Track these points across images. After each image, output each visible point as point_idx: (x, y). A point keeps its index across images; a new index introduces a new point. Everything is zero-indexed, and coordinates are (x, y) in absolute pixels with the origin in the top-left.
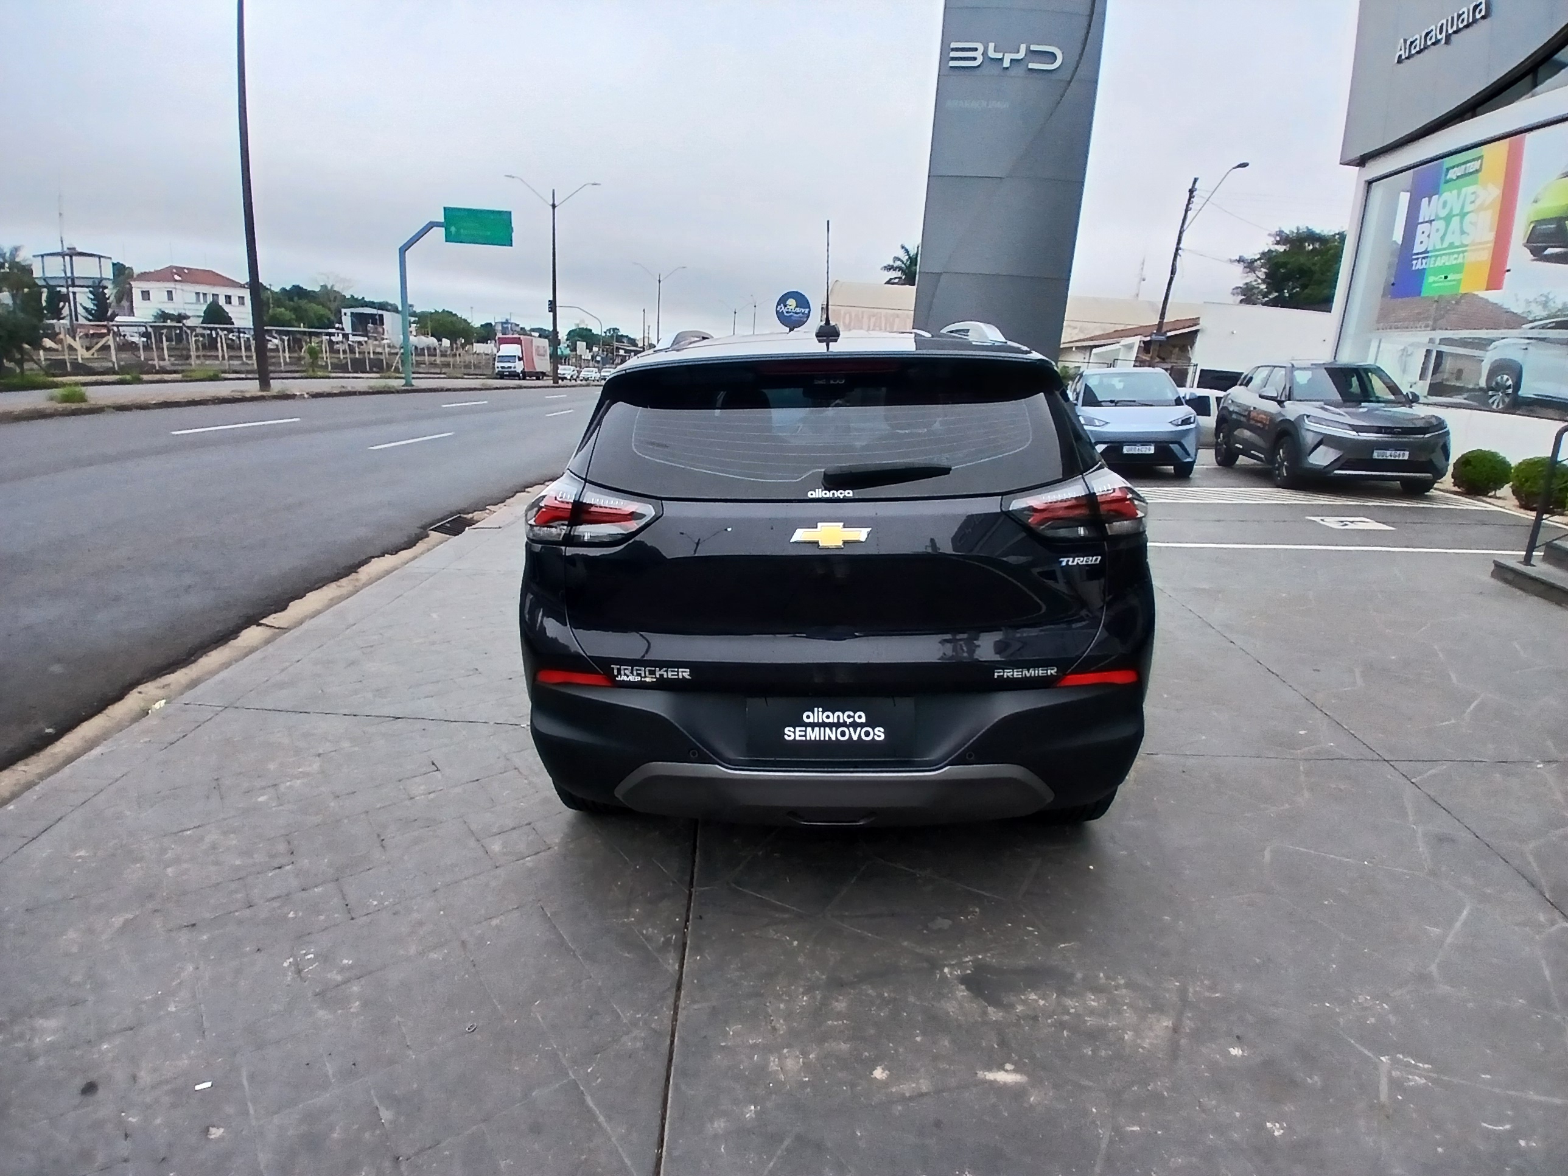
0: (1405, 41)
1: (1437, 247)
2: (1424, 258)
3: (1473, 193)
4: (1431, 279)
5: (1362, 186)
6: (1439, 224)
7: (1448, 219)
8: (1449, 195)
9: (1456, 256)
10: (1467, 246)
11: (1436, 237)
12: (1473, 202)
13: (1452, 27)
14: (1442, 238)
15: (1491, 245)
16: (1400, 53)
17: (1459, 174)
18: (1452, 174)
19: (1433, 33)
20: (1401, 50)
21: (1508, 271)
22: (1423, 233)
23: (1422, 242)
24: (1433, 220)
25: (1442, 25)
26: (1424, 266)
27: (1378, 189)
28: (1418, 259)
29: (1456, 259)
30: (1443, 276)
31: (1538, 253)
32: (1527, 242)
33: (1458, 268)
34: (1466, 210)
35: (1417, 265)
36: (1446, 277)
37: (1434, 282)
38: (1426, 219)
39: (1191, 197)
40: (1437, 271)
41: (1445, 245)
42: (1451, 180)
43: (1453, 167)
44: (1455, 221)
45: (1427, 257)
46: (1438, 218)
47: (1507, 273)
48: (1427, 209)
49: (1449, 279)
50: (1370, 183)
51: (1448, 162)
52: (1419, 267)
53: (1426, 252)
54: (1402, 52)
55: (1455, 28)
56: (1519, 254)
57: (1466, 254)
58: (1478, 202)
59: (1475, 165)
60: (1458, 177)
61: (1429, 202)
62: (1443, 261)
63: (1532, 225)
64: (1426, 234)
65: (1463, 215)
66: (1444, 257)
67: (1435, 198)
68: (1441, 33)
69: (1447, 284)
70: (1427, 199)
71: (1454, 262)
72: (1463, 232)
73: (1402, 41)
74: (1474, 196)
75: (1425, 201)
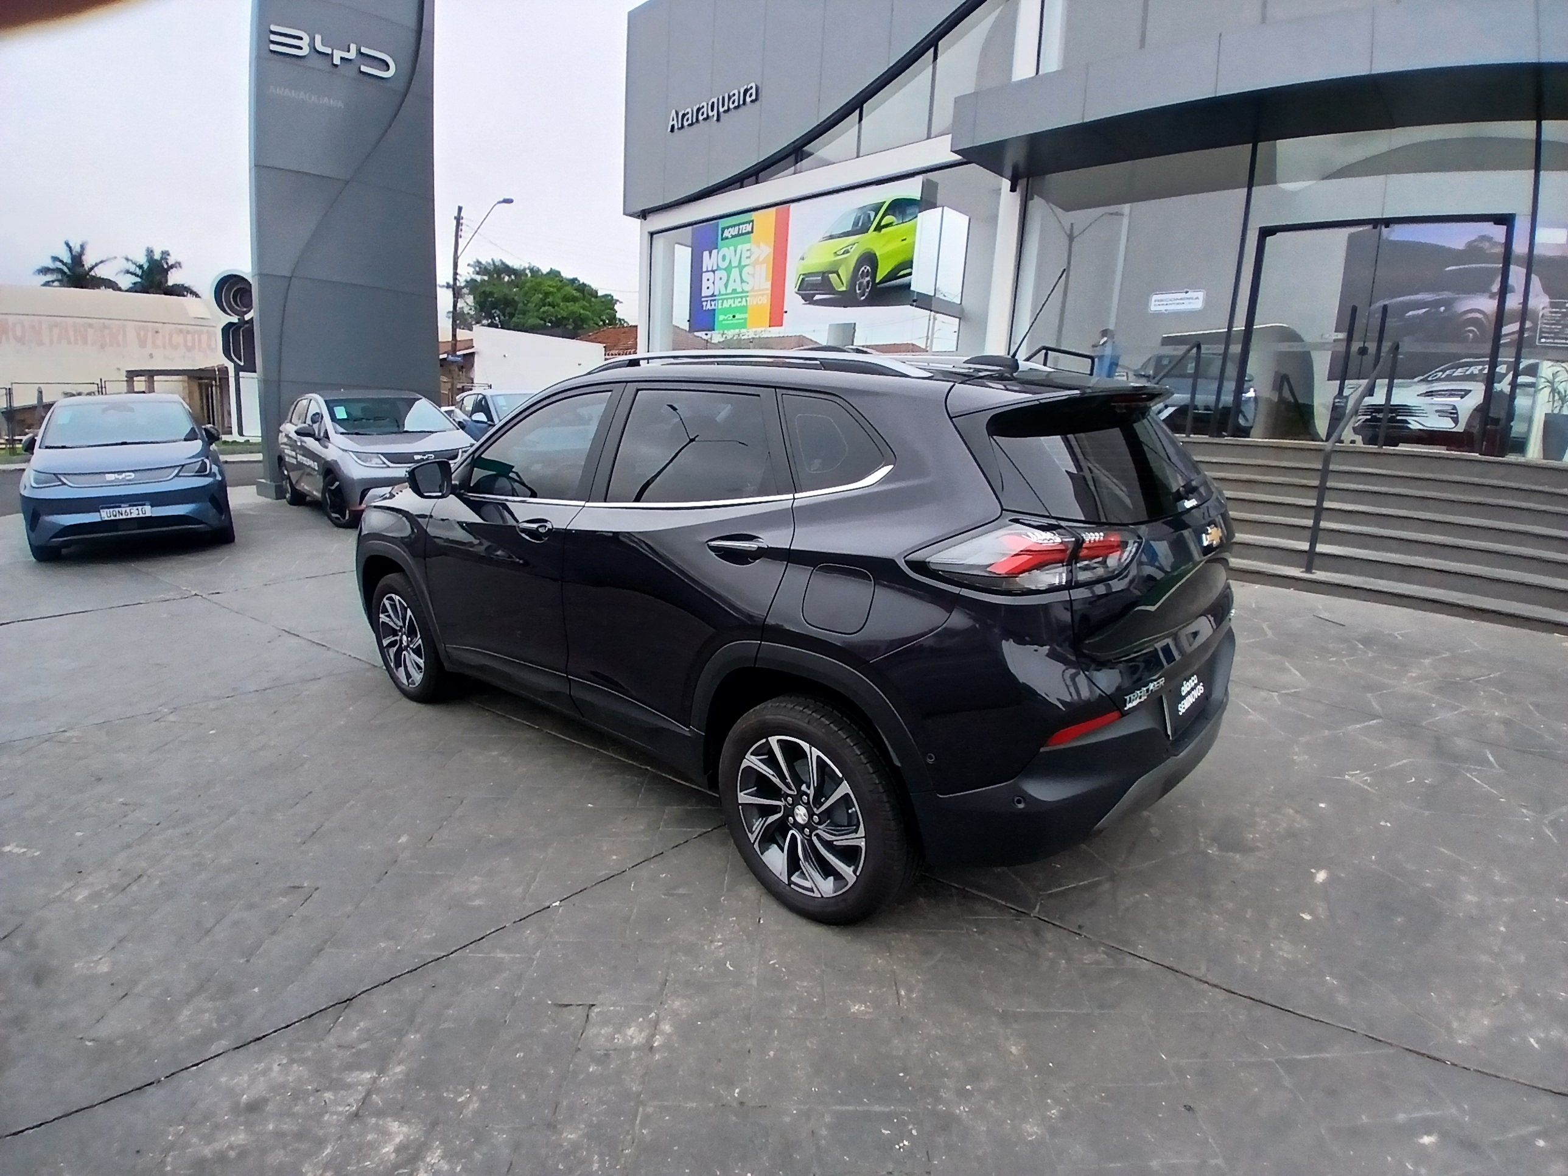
0: (677, 114)
1: (722, 293)
2: (711, 300)
3: (748, 250)
4: (721, 317)
5: (647, 237)
6: (723, 274)
7: (728, 269)
8: (726, 250)
9: (740, 300)
10: (747, 292)
11: (720, 285)
12: (747, 258)
13: (723, 107)
14: (726, 285)
15: (769, 292)
16: (673, 123)
17: (733, 234)
18: (726, 234)
19: (705, 109)
20: (673, 120)
21: (786, 312)
22: (708, 280)
23: (708, 288)
24: (716, 270)
25: (713, 103)
26: (713, 307)
27: (659, 240)
28: (707, 301)
29: (739, 302)
30: (731, 316)
31: (809, 299)
32: (798, 290)
33: (744, 309)
34: (743, 263)
35: (707, 306)
36: (734, 317)
37: (724, 320)
38: (710, 269)
39: (458, 224)
40: (725, 311)
41: (729, 290)
42: (727, 238)
43: (728, 228)
44: (735, 273)
45: (715, 300)
46: (718, 268)
47: (785, 314)
48: (709, 261)
49: (736, 317)
50: (652, 234)
51: (723, 223)
52: (709, 307)
53: (713, 295)
54: (675, 122)
55: (726, 108)
56: (793, 300)
57: (748, 299)
58: (753, 258)
59: (749, 228)
60: (733, 237)
61: (710, 256)
62: (729, 304)
63: (802, 277)
64: (711, 281)
65: (741, 267)
66: (729, 300)
67: (714, 252)
68: (712, 110)
69: (735, 321)
70: (707, 252)
71: (739, 305)
72: (742, 281)
73: (674, 112)
74: (749, 252)
75: (706, 254)
